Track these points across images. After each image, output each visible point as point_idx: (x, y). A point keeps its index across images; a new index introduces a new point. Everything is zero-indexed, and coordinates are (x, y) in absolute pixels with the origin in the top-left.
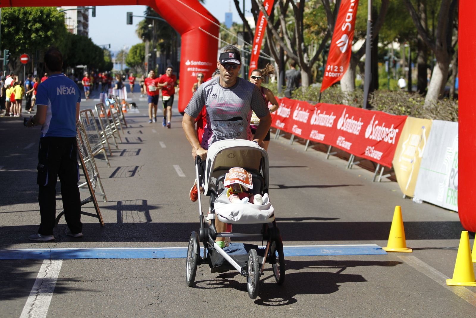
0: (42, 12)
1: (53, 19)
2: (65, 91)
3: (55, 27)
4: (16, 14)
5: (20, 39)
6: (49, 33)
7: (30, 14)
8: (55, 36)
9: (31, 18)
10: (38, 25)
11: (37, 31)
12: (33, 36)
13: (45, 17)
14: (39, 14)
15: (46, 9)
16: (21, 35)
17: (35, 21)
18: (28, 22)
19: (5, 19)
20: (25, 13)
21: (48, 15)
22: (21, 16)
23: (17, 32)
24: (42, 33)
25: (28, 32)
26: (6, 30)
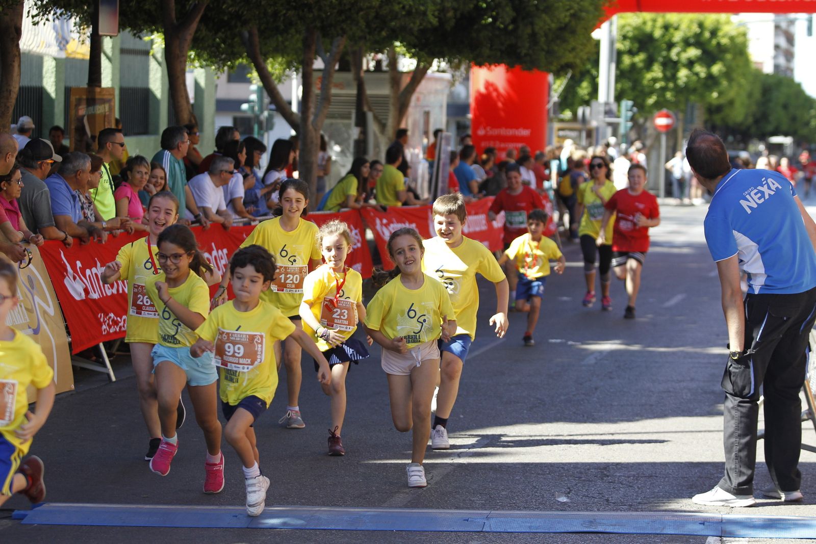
0: (701, 25)
1: (724, 41)
2: (759, 195)
3: (729, 56)
4: (648, 28)
5: (655, 80)
6: (716, 69)
7: (677, 29)
8: (728, 75)
9: (677, 37)
10: (693, 52)
11: (690, 64)
12: (683, 74)
13: (707, 35)
14: (695, 29)
15: (710, 18)
16: (657, 71)
17: (686, 43)
19: (625, 37)
20: (666, 27)
21: (714, 33)
22: (658, 33)
23: (648, 65)
24: (700, 69)
25: (671, 66)
26: (627, 60)
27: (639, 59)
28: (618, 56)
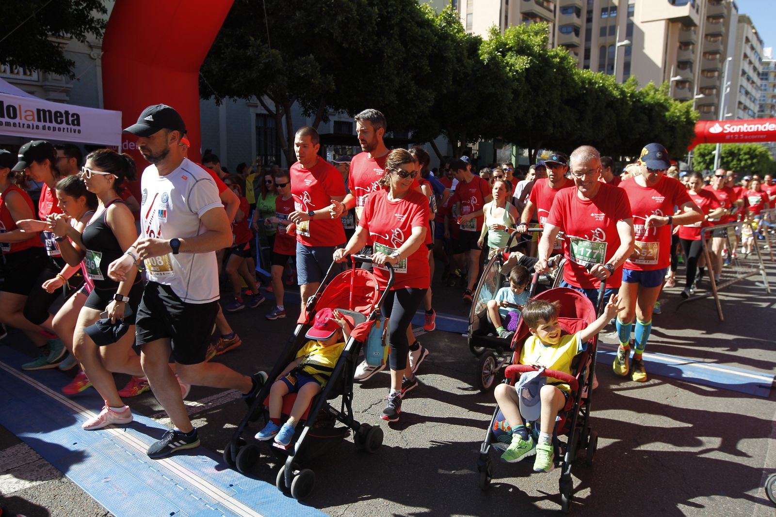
3: (759, 157)
4: (733, 149)
5: (734, 165)
6: (755, 161)
7: (742, 150)
8: (758, 162)
10: (747, 157)
11: (746, 160)
12: (743, 163)
13: (752, 152)
14: (748, 150)
15: (754, 145)
16: (735, 162)
17: (745, 154)
18: (740, 155)
19: (725, 153)
20: (739, 150)
21: (754, 151)
22: (736, 151)
23: (732, 160)
24: (749, 162)
25: (740, 160)
26: (725, 160)
27: (730, 158)
28: (721, 158)
